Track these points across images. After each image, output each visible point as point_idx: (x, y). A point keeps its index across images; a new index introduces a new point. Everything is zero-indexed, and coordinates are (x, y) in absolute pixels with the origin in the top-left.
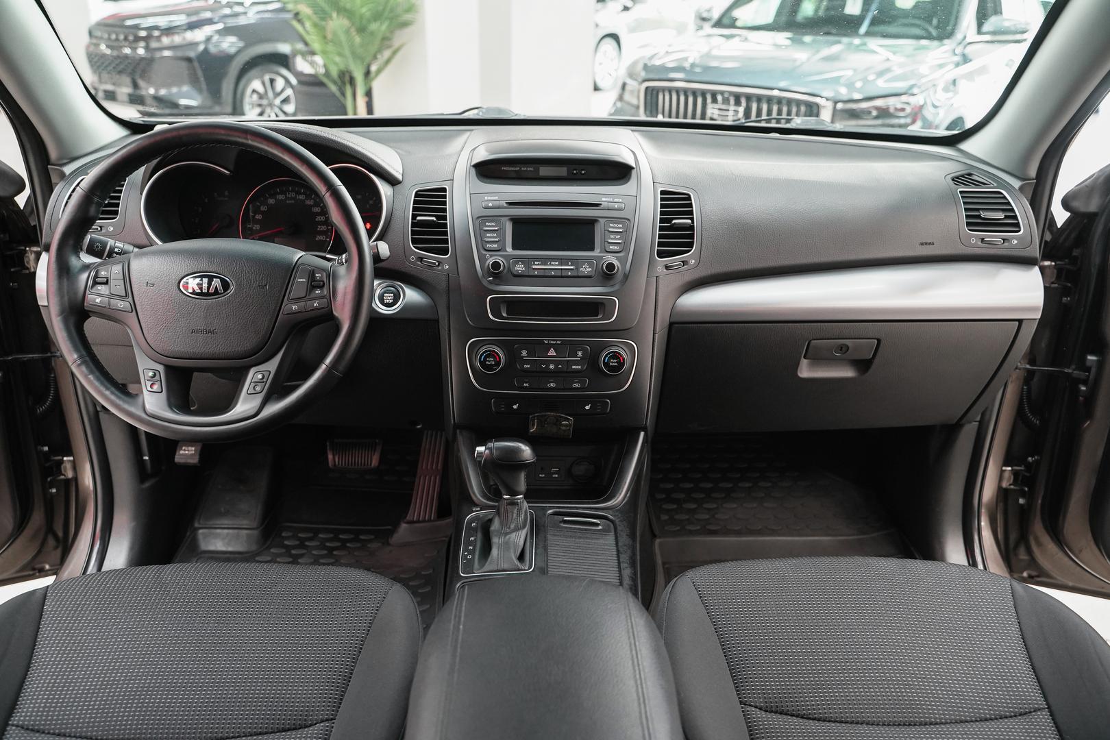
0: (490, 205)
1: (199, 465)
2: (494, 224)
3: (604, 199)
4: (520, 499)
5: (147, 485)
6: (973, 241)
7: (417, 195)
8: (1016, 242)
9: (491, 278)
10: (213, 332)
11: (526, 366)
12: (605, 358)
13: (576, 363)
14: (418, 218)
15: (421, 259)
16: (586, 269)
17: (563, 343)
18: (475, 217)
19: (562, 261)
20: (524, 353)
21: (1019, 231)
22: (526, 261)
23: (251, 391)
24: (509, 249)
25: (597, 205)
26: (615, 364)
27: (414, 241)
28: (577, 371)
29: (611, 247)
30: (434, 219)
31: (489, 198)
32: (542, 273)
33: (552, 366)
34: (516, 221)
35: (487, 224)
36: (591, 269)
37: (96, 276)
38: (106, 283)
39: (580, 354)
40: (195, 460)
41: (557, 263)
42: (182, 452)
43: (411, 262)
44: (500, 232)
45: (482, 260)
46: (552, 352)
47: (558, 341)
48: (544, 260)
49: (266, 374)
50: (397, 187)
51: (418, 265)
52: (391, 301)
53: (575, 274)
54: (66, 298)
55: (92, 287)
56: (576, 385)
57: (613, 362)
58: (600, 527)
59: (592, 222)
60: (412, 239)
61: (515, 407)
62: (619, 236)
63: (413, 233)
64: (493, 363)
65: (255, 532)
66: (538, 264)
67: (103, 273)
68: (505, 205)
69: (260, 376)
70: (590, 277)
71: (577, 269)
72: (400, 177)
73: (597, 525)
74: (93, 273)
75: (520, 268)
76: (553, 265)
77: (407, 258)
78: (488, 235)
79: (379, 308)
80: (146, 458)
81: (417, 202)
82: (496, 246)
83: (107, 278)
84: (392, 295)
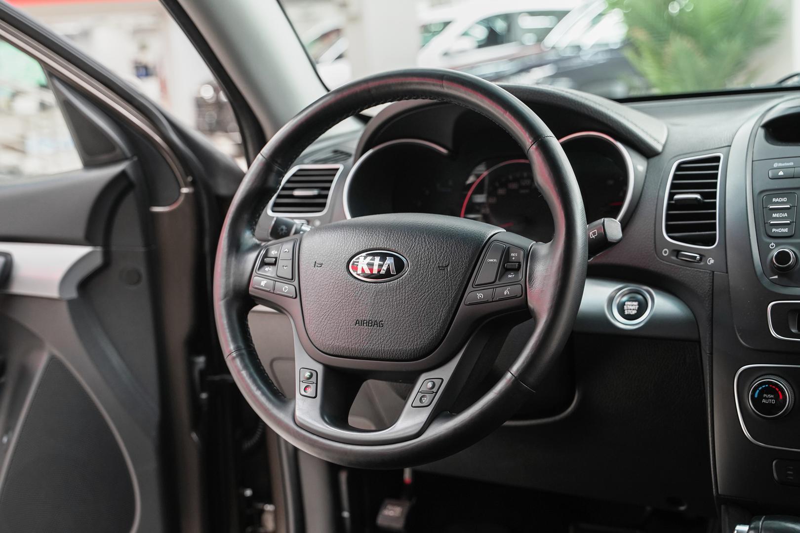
0: (781, 173)
2: (785, 199)
7: (679, 168)
9: (776, 277)
10: (378, 324)
14: (677, 197)
15: (677, 252)
18: (757, 191)
23: (417, 403)
27: (669, 230)
30: (698, 196)
35: (774, 200)
37: (266, 256)
38: (274, 264)
42: (385, 512)
43: (663, 258)
44: (793, 210)
45: (764, 250)
49: (438, 382)
50: (654, 160)
51: (673, 261)
52: (634, 312)
54: (232, 280)
55: (259, 269)
60: (667, 226)
63: (669, 217)
64: (773, 402)
67: (273, 253)
69: (430, 385)
72: (659, 148)
74: (263, 252)
77: (657, 250)
78: (774, 215)
79: (621, 323)
80: (346, 514)
81: (676, 177)
82: (786, 230)
83: (276, 258)
84: (636, 303)
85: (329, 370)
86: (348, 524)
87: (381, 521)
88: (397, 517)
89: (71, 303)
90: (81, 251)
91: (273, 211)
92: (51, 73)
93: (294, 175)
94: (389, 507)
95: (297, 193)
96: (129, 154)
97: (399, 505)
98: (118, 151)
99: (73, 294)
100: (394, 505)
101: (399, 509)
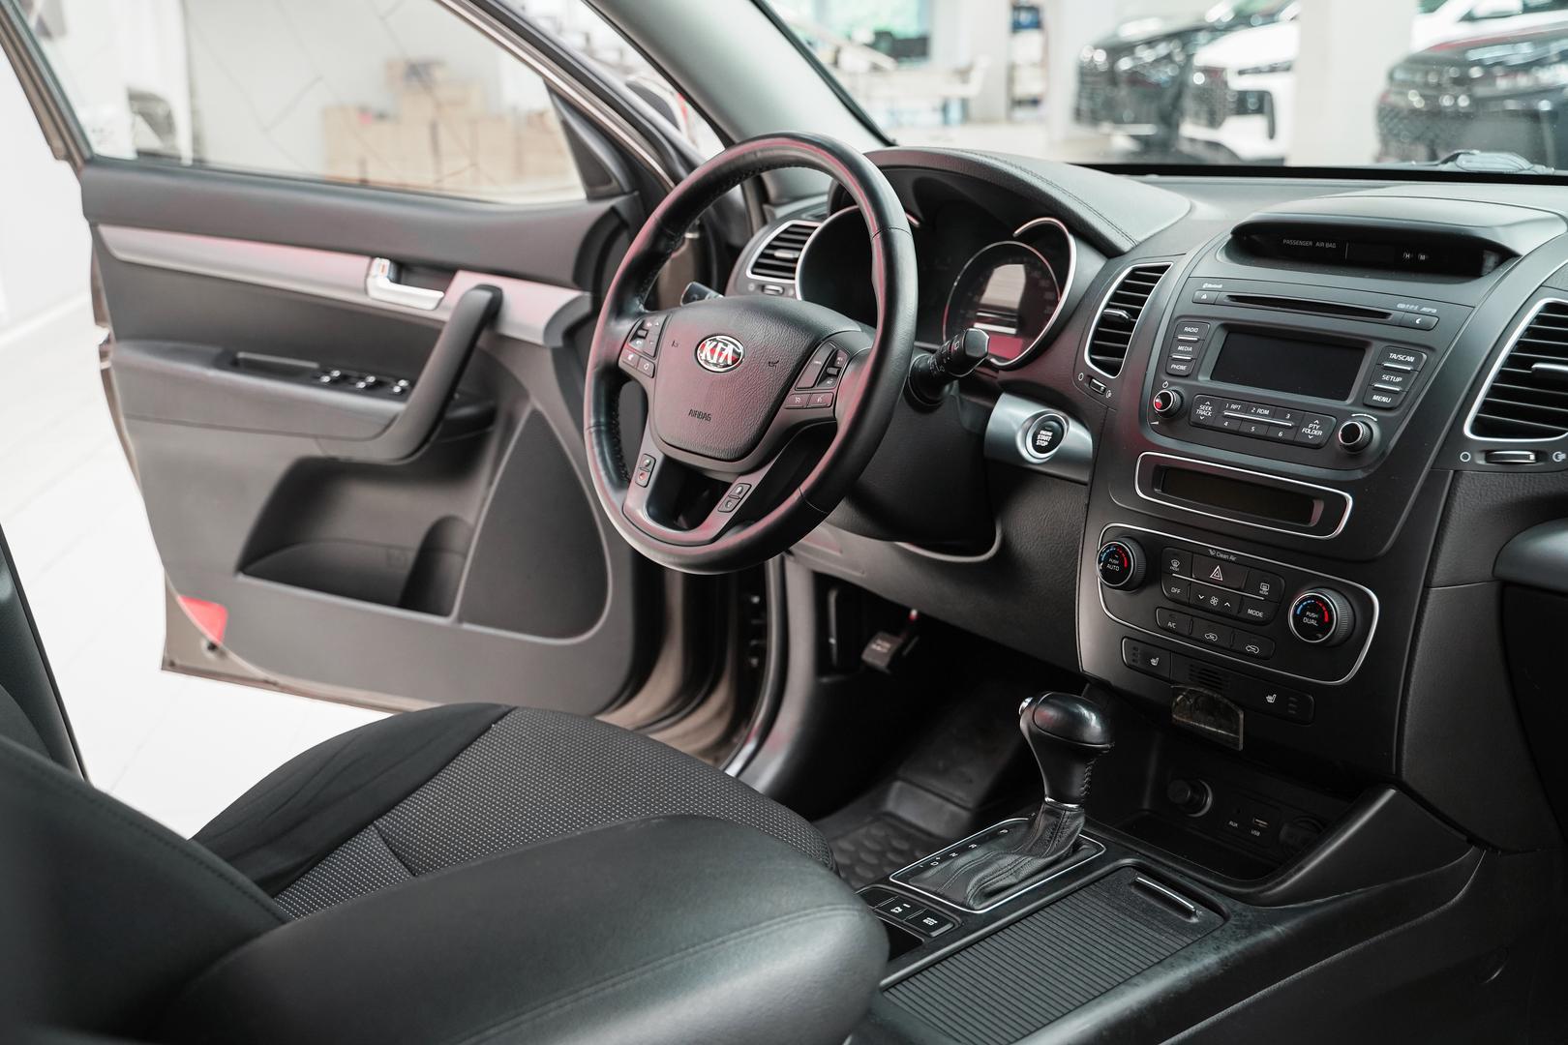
0: (1204, 297)
1: (887, 671)
2: (1195, 330)
3: (1401, 306)
4: (1071, 810)
5: (825, 680)
7: (1129, 275)
9: (1157, 423)
10: (706, 417)
11: (1175, 590)
12: (1297, 607)
13: (1256, 605)
14: (1111, 311)
15: (1090, 377)
16: (1313, 431)
17: (1241, 562)
18: (1176, 315)
19: (1277, 409)
20: (1175, 565)
22: (1220, 400)
23: (724, 508)
24: (1203, 379)
25: (1385, 315)
26: (1313, 622)
27: (1094, 350)
28: (1255, 621)
29: (1375, 398)
30: (1123, 313)
31: (1210, 286)
32: (1235, 427)
33: (1214, 601)
34: (1232, 329)
35: (1186, 329)
36: (1320, 433)
37: (641, 327)
38: (644, 338)
39: (1265, 589)
40: (881, 664)
41: (1267, 412)
42: (874, 646)
43: (1077, 381)
44: (1200, 345)
45: (1156, 387)
46: (1217, 574)
47: (1232, 554)
48: (1248, 403)
49: (747, 487)
50: (1116, 259)
51: (1084, 389)
52: (1046, 444)
53: (1290, 437)
54: (605, 350)
55: (632, 340)
56: (1252, 649)
57: (1312, 618)
58: (1194, 920)
59: (1356, 347)
60: (1092, 345)
61: (1154, 662)
62: (1399, 379)
63: (1097, 335)
64: (1117, 569)
65: (965, 815)
66: (1236, 410)
67: (648, 325)
68: (1227, 301)
69: (739, 489)
70: (1317, 447)
71: (1297, 428)
72: (1126, 249)
73: (1189, 913)
74: (639, 323)
75: (1204, 411)
76: (1259, 414)
77: (1075, 373)
78: (1180, 348)
79: (1027, 451)
80: (833, 641)
81: (1123, 286)
82: (1183, 368)
83: (647, 331)
84: (1050, 434)
85: (667, 459)
86: (834, 650)
87: (867, 656)
88: (884, 654)
89: (555, 352)
90: (570, 295)
91: (753, 273)
92: (552, 90)
94: (879, 642)
95: (779, 254)
96: (626, 188)
97: (888, 641)
98: (614, 183)
99: (559, 343)
100: (883, 639)
101: (887, 645)
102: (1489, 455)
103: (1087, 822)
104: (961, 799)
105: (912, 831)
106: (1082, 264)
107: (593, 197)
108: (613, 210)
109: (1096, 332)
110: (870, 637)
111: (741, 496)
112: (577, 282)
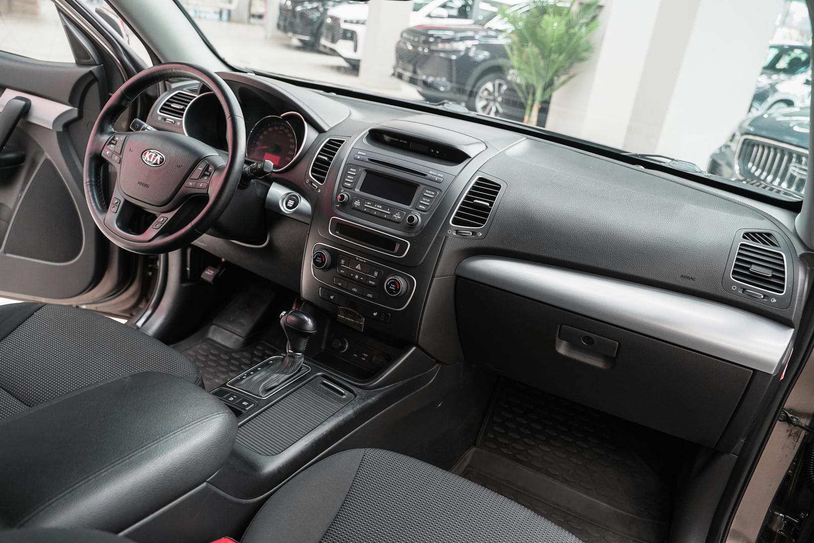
0: (359, 157)
1: (212, 283)
2: (355, 170)
3: (431, 172)
4: (299, 355)
5: (184, 285)
6: (734, 288)
7: (329, 142)
8: (775, 301)
9: (338, 206)
10: (147, 186)
11: (342, 271)
12: (388, 282)
13: (372, 280)
14: (321, 156)
15: (311, 182)
16: (397, 216)
17: (368, 263)
18: (347, 163)
19: (385, 206)
20: (343, 262)
21: (782, 292)
22: (363, 200)
23: (155, 227)
24: (357, 190)
25: (425, 175)
26: (393, 288)
27: (313, 171)
28: (371, 285)
29: (420, 206)
30: (326, 158)
31: (361, 153)
32: (369, 211)
33: (357, 277)
34: (369, 172)
35: (351, 169)
36: (400, 217)
37: (113, 139)
38: (115, 144)
39: (376, 274)
40: (210, 280)
41: (381, 207)
42: (207, 272)
43: (306, 183)
44: (356, 177)
45: (339, 191)
46: (358, 267)
47: (365, 260)
48: (374, 203)
49: (166, 219)
50: (323, 134)
51: (309, 186)
52: (291, 206)
53: (389, 218)
54: (94, 147)
55: (108, 144)
56: (369, 295)
57: (392, 287)
58: (344, 397)
59: (414, 186)
60: (312, 169)
61: (332, 297)
62: (429, 200)
63: (315, 165)
64: (320, 261)
65: (241, 339)
66: (369, 205)
67: (117, 138)
68: (367, 160)
69: (162, 219)
70: (398, 223)
71: (392, 215)
72: (326, 129)
73: (342, 394)
74: (112, 137)
75: (357, 203)
76: (377, 208)
77: (305, 180)
78: (349, 177)
79: (283, 208)
80: (188, 269)
81: (325, 146)
82: (349, 185)
83: (117, 141)
84: (293, 202)
85: (126, 201)
86: (189, 273)
87: (203, 276)
88: (211, 276)
89: (58, 133)
90: (67, 108)
91: (160, 112)
93: (176, 95)
94: (209, 270)
95: (173, 105)
96: (97, 63)
97: (213, 271)
98: (91, 59)
99: (61, 129)
100: (211, 270)
101: (213, 272)
102: (457, 232)
103: (305, 359)
104: (239, 333)
105: (219, 346)
106: (310, 134)
107: (79, 63)
108: (91, 72)
109: (314, 163)
110: (204, 269)
111: (163, 222)
112: (71, 102)
